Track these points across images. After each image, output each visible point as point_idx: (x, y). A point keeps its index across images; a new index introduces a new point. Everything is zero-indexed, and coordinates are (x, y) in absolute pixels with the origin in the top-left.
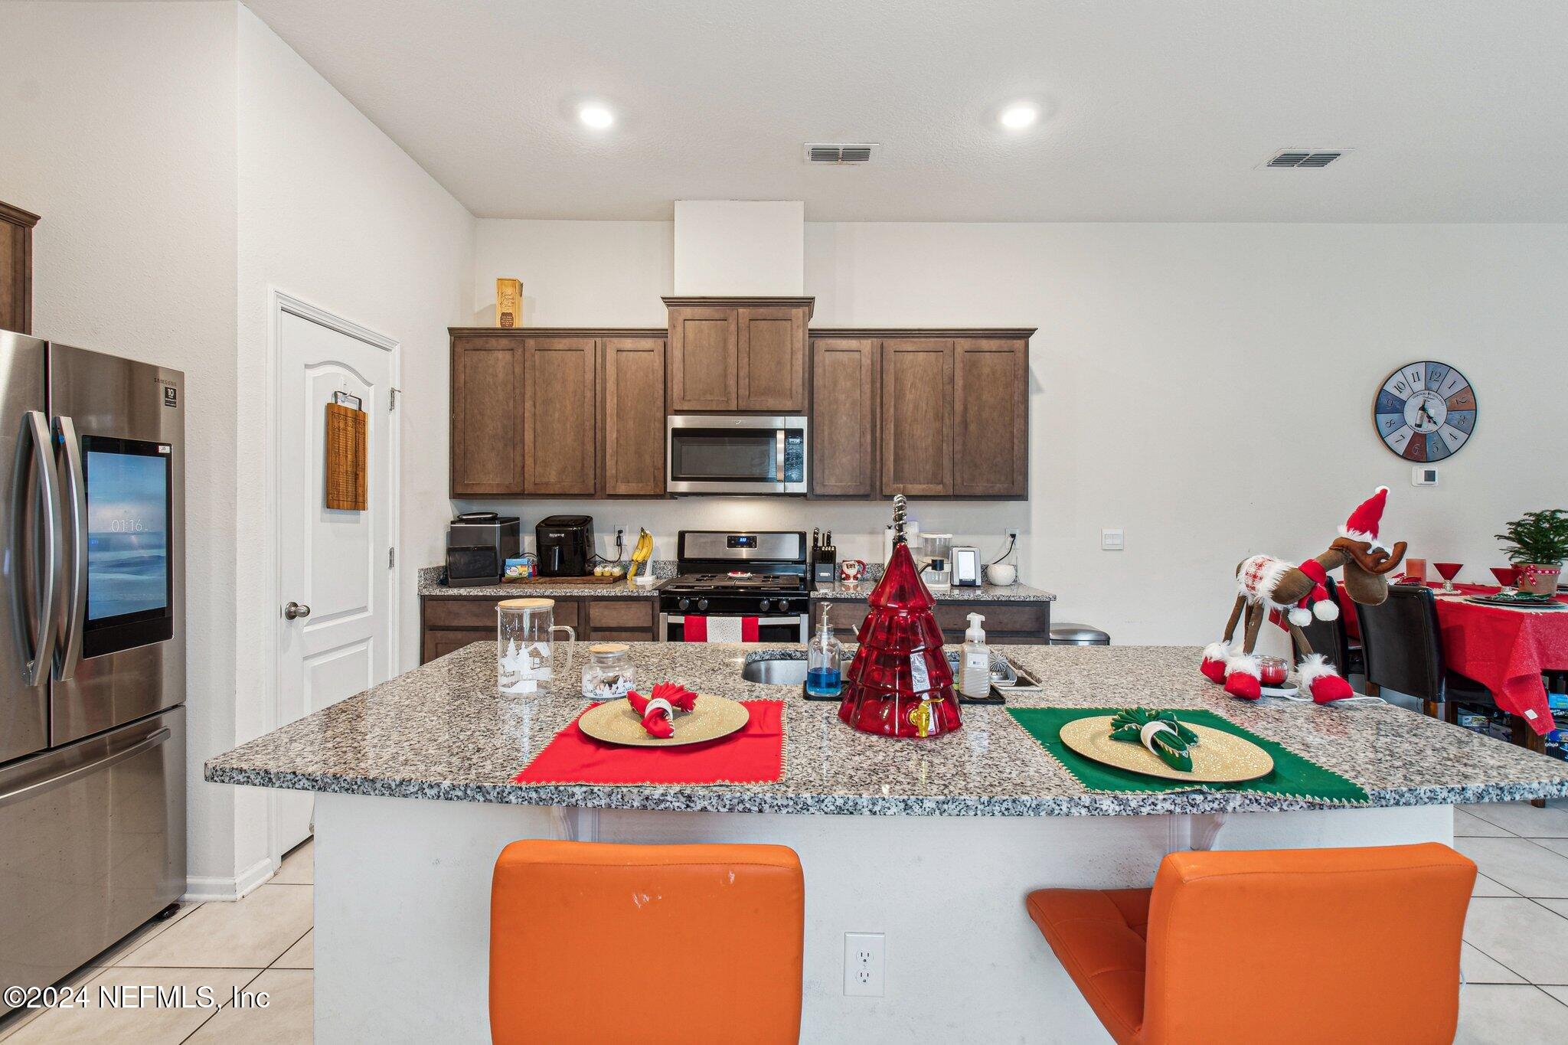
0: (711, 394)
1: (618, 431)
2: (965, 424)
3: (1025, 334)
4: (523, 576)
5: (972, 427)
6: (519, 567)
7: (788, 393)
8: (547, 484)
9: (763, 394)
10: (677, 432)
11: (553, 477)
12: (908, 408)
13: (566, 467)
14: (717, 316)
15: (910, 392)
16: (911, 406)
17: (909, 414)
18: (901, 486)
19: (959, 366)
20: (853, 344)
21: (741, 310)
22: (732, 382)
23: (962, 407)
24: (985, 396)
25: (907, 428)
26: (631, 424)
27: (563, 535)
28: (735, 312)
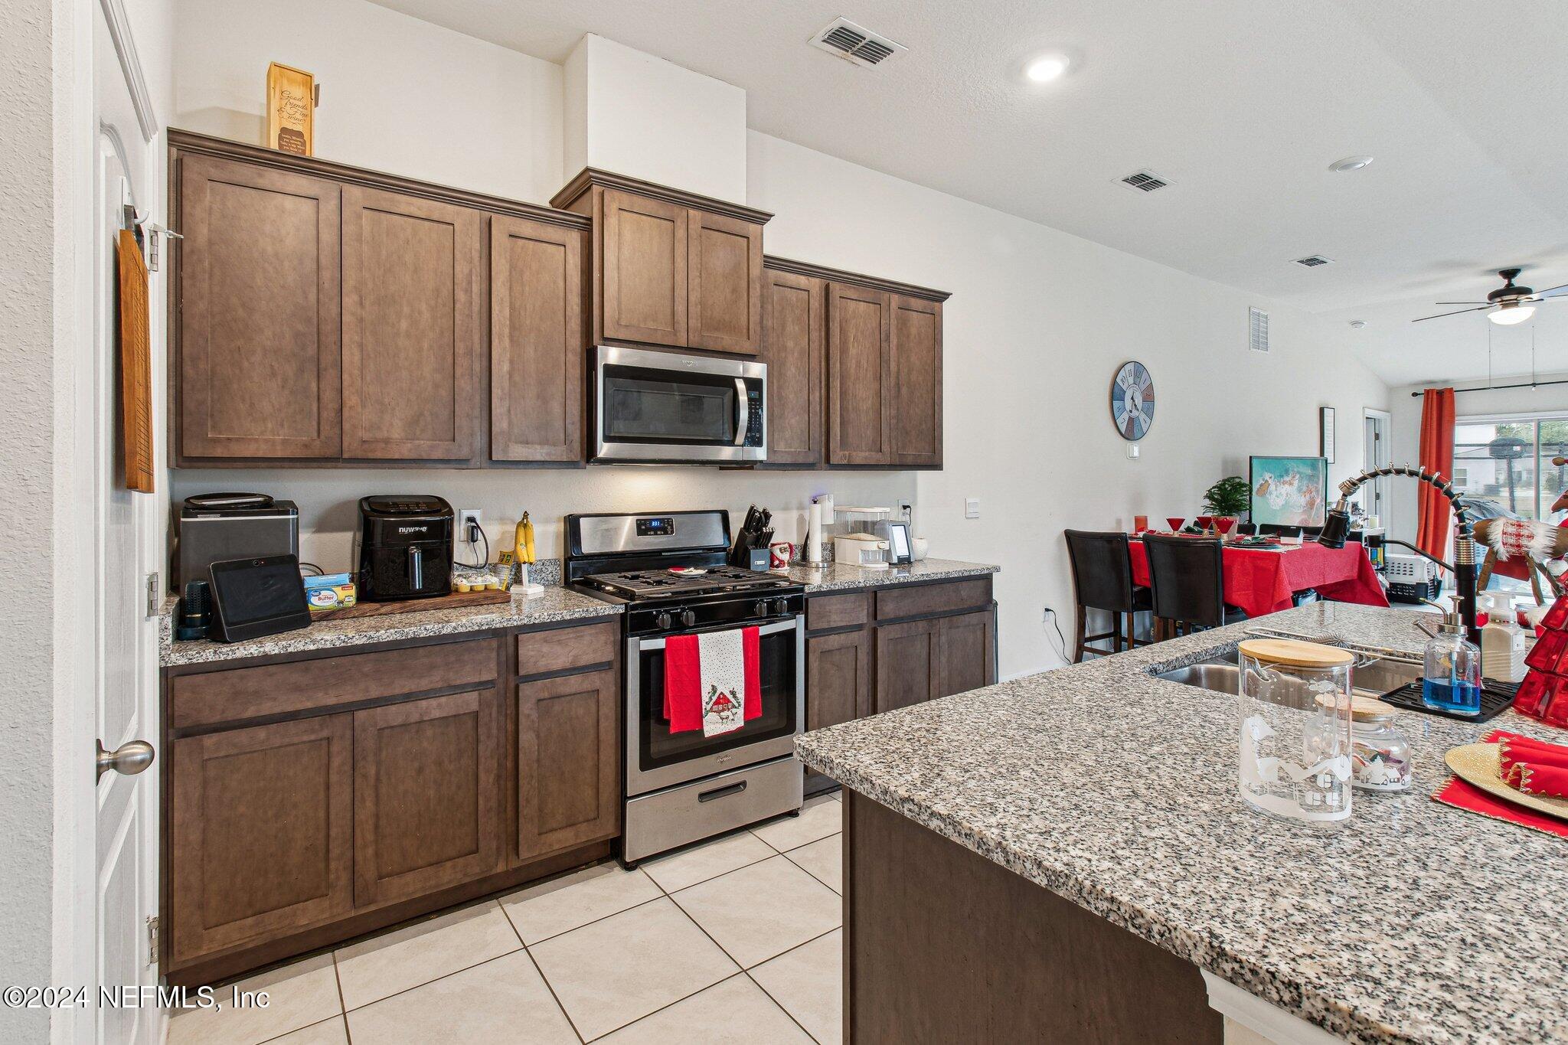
0: (654, 321)
1: (511, 362)
2: (898, 385)
3: (941, 297)
4: (346, 604)
5: (904, 390)
6: (338, 590)
7: (745, 331)
8: (387, 441)
9: (716, 329)
10: (611, 371)
11: (396, 434)
12: (852, 365)
13: (422, 414)
14: (661, 214)
15: (853, 346)
16: (854, 361)
17: (852, 371)
18: (847, 453)
19: (893, 322)
20: (802, 280)
21: (692, 212)
22: (680, 308)
23: (896, 369)
24: (914, 358)
25: (851, 388)
26: (530, 352)
27: (424, 529)
28: (684, 213)
